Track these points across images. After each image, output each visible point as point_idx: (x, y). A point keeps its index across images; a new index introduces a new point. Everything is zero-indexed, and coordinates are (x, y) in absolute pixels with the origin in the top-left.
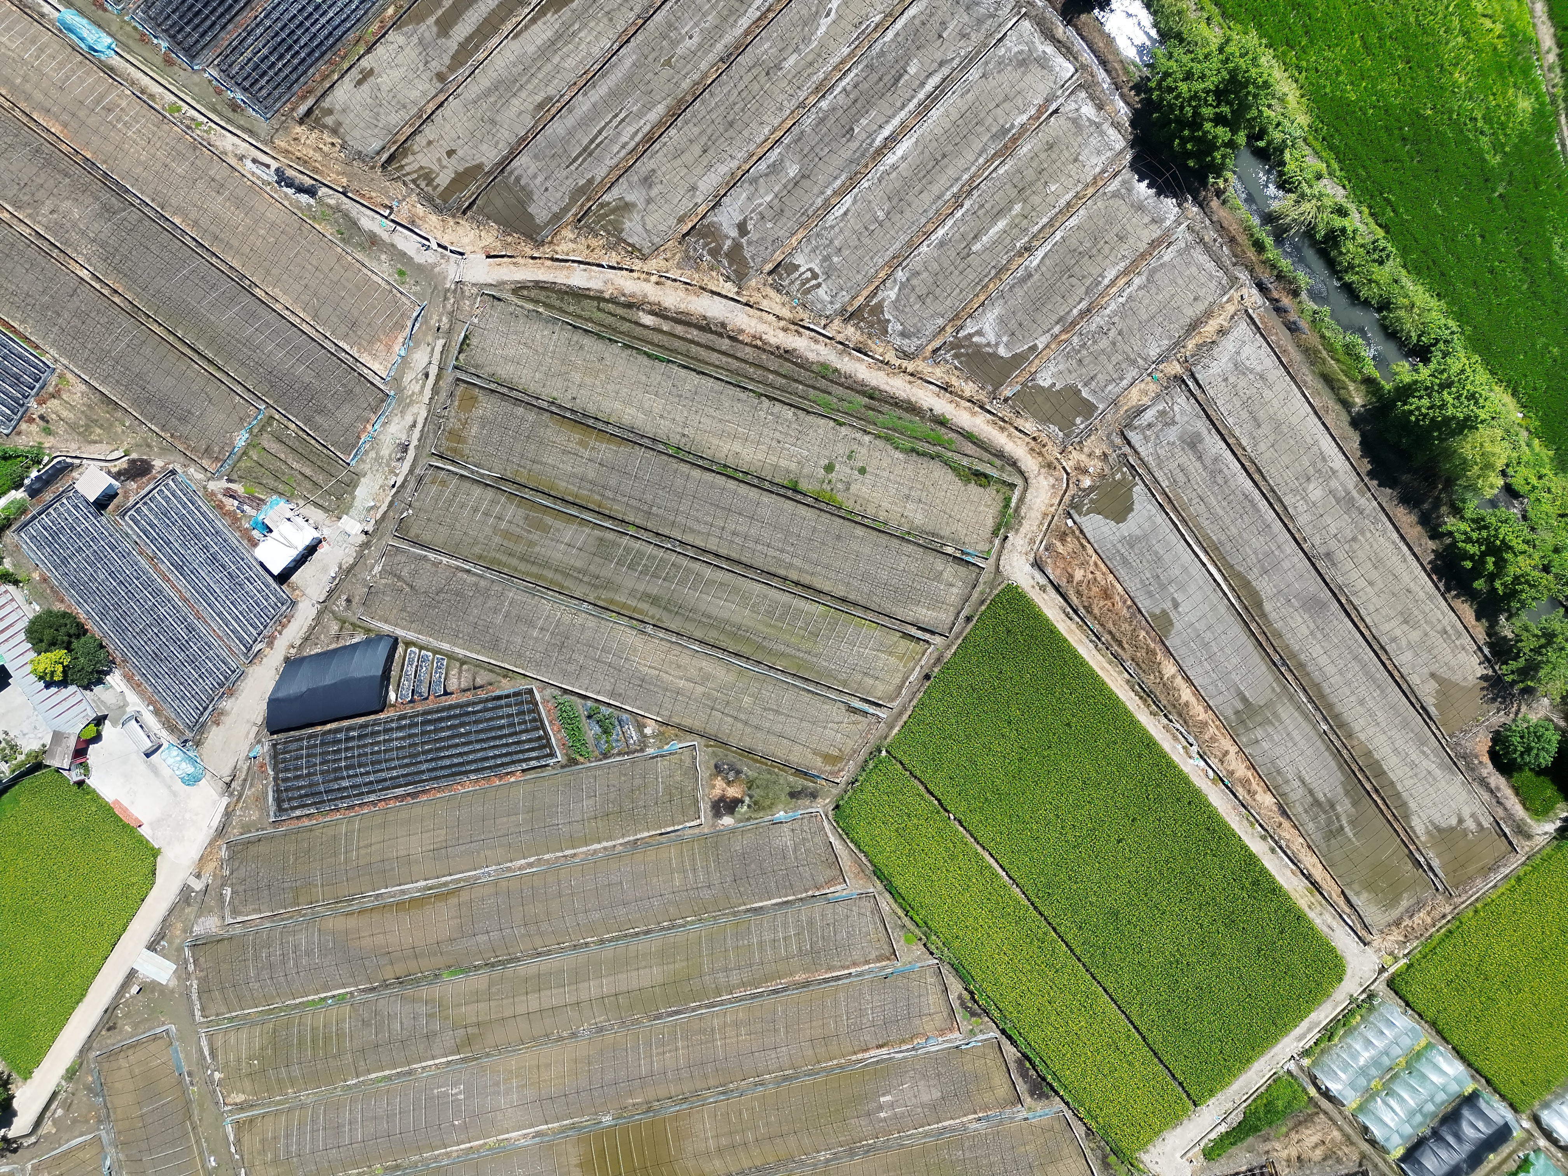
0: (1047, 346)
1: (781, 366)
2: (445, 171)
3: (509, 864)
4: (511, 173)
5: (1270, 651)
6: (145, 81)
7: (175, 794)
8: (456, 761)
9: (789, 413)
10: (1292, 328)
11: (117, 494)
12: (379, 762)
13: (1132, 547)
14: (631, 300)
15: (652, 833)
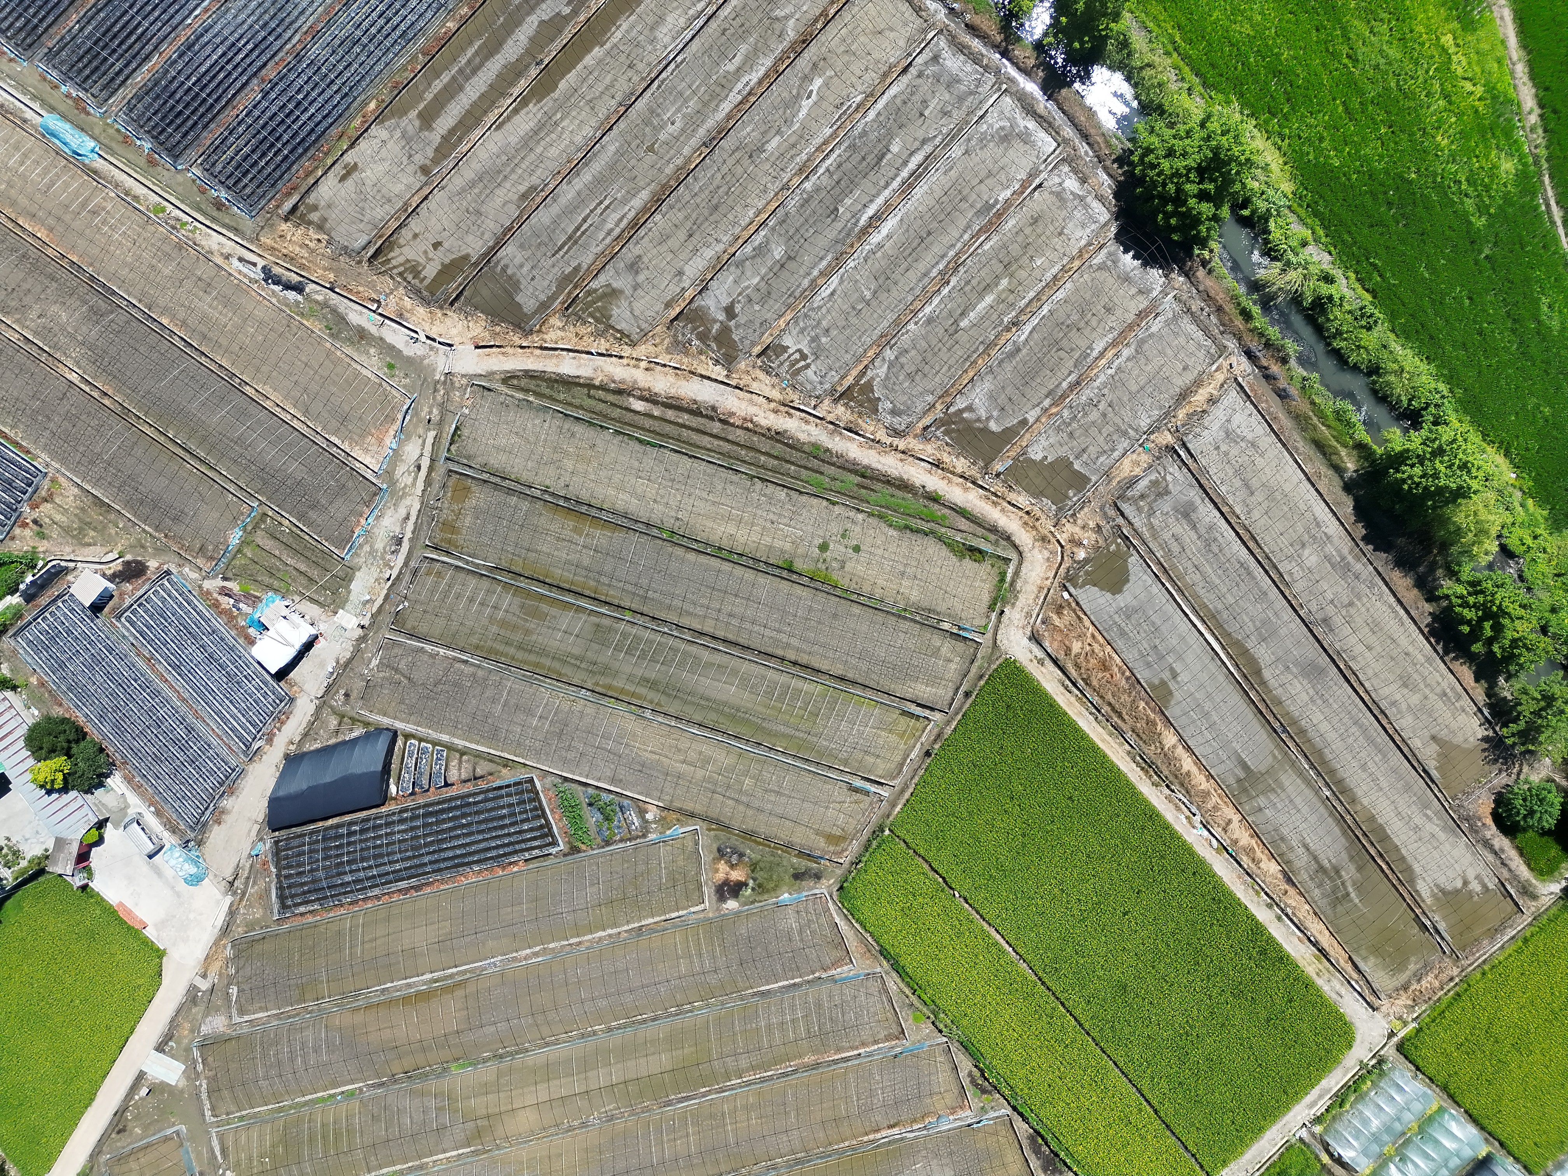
0: (1038, 420)
1: (773, 447)
2: (432, 263)
3: (515, 955)
4: (498, 262)
5: (1271, 719)
6: (129, 183)
7: (178, 895)
8: (458, 852)
9: (782, 494)
10: (1283, 395)
11: (112, 596)
12: (381, 856)
13: (1128, 617)
14: (622, 386)
15: (657, 919)
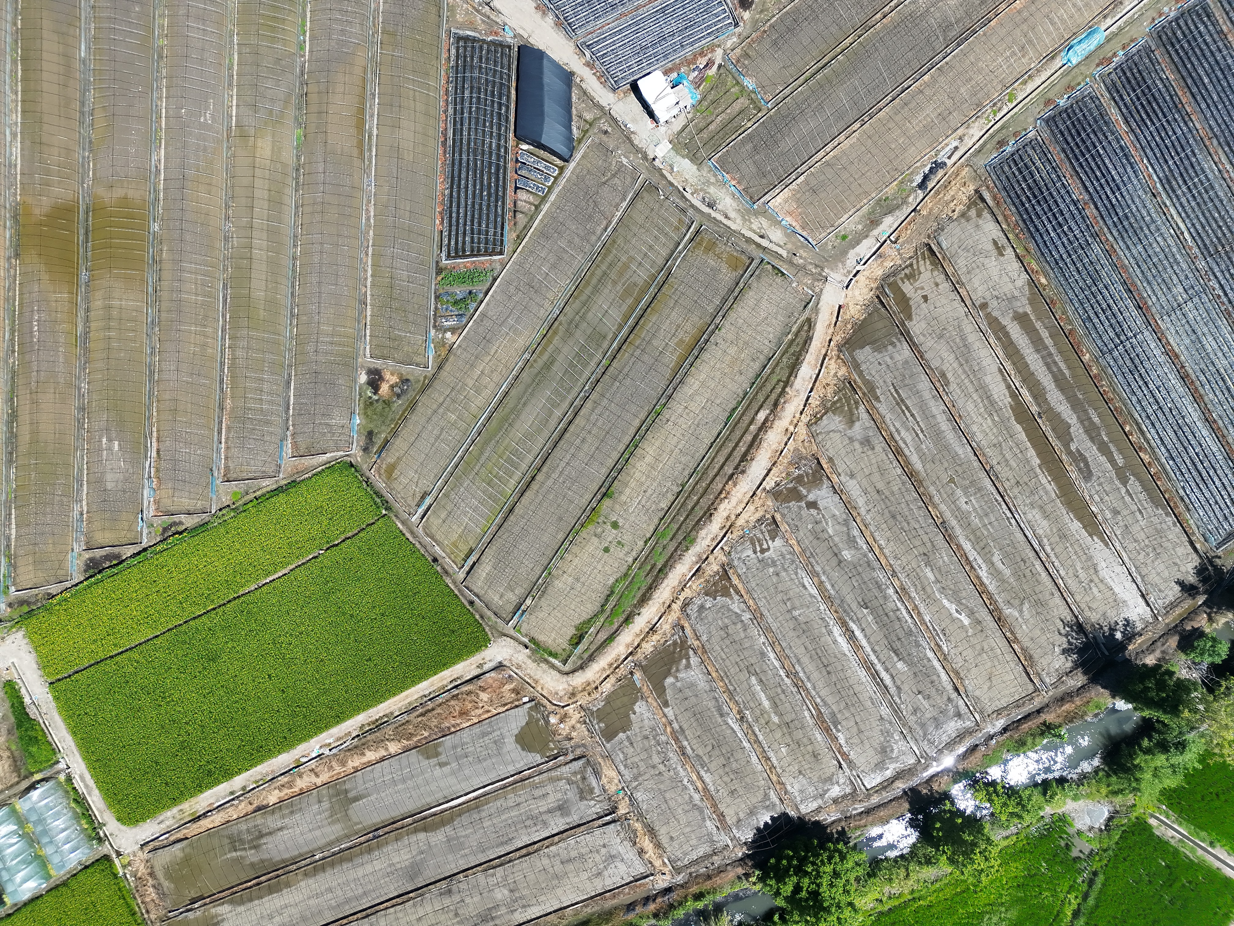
0: (665, 715)
2: (913, 291)
3: (373, 202)
4: (899, 340)
5: (386, 829)
6: (1038, 81)
8: (463, 182)
9: (664, 505)
10: (630, 907)
12: (477, 124)
13: (495, 742)
14: (779, 407)
15: (369, 318)
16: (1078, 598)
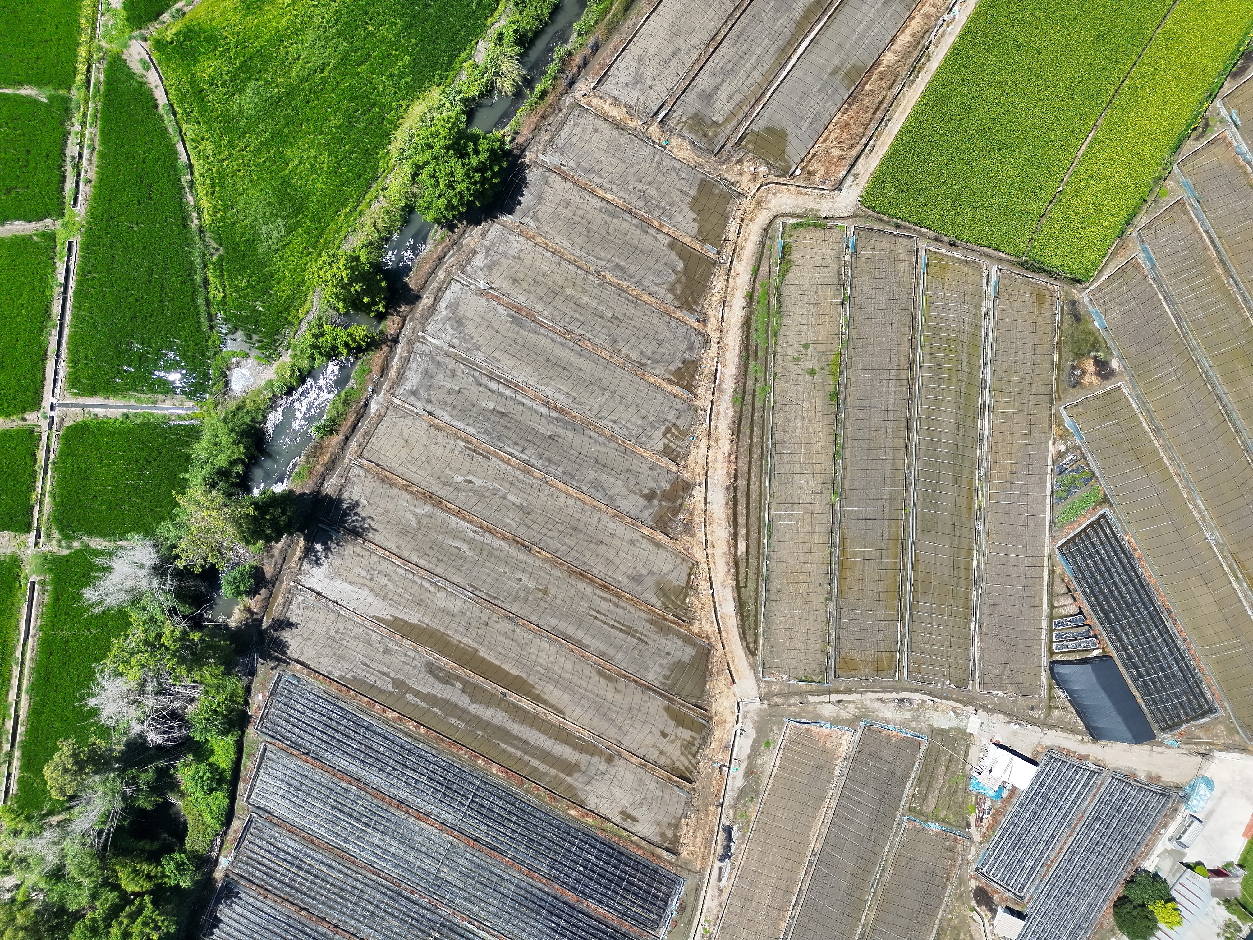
0: (666, 234)
1: (745, 434)
2: (679, 735)
3: (1200, 522)
8: (1132, 588)
9: (780, 417)
10: (596, 48)
11: (1007, 907)
14: (732, 563)
15: (1142, 419)
16: (374, 558)
